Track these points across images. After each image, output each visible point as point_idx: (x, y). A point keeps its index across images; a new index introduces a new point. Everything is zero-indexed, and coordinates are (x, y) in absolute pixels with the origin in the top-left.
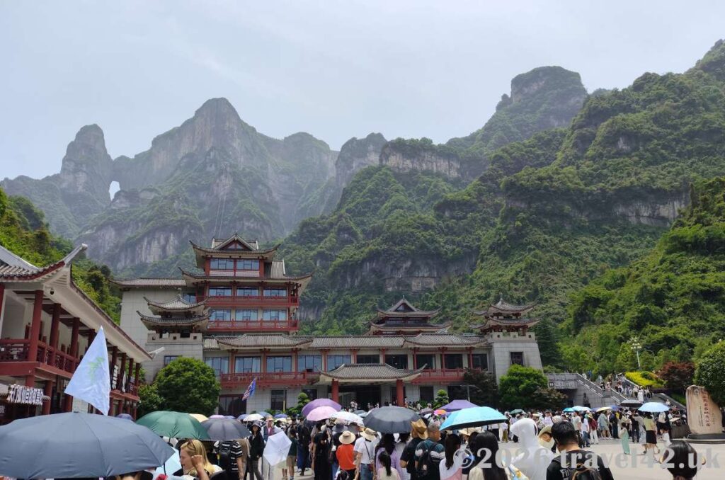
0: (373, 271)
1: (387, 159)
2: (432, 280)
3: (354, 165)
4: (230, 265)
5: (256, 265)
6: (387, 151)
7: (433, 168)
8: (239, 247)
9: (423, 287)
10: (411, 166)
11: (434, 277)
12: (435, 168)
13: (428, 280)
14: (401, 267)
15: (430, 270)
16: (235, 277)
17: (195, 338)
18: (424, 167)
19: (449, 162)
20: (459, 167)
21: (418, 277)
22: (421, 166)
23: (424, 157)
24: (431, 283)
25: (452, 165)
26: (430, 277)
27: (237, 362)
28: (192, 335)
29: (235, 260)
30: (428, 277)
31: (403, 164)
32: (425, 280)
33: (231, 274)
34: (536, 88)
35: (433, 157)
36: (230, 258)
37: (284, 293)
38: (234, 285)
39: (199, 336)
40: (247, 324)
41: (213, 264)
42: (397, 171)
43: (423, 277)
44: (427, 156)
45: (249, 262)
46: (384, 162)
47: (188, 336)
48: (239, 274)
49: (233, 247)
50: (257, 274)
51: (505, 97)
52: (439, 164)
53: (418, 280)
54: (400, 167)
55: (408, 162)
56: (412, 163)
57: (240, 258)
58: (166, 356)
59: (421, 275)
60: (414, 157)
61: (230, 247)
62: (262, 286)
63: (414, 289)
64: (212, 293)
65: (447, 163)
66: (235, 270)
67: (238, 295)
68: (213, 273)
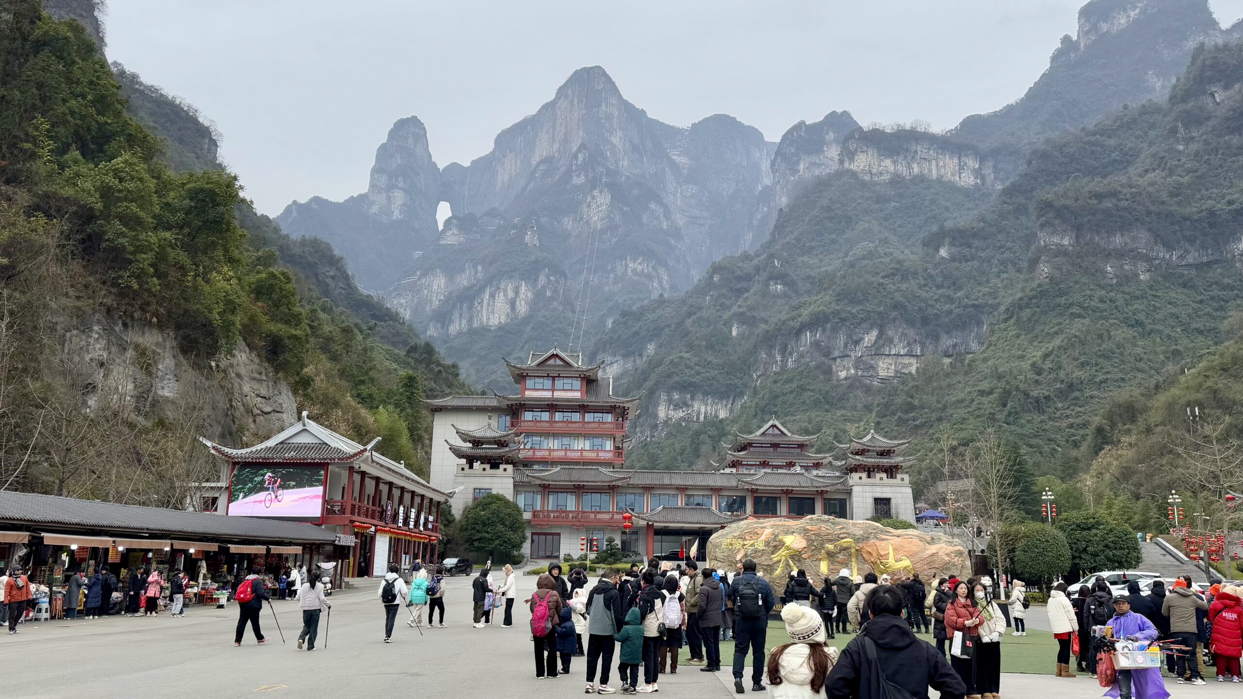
0: (816, 344)
1: (852, 159)
2: (913, 361)
3: (801, 167)
4: (548, 383)
5: (577, 384)
6: (852, 146)
7: (930, 171)
8: (559, 362)
9: (896, 372)
10: (892, 169)
11: (917, 356)
12: (934, 172)
13: (906, 360)
14: (863, 339)
15: (909, 344)
16: (553, 399)
17: (505, 470)
18: (916, 169)
19: (959, 159)
20: (977, 166)
21: (889, 355)
22: (909, 167)
23: (916, 152)
24: (910, 365)
25: (965, 164)
26: (910, 355)
27: (551, 497)
28: (502, 467)
29: (554, 378)
30: (905, 355)
31: (880, 166)
32: (900, 360)
33: (547, 394)
34: (1123, 21)
35: (931, 152)
36: (548, 376)
37: (609, 418)
38: (552, 407)
39: (510, 468)
40: (566, 453)
41: (529, 383)
42: (867, 178)
43: (898, 355)
44: (921, 149)
45: (570, 381)
46: (847, 165)
47: (498, 468)
48: (558, 394)
49: (551, 362)
50: (577, 395)
51: (1066, 39)
52: (941, 164)
53: (888, 360)
54: (874, 171)
55: (888, 163)
56: (895, 162)
57: (559, 376)
58: (474, 489)
59: (893, 352)
60: (898, 154)
61: (549, 362)
62: (583, 408)
63: (882, 374)
64: (528, 416)
65: (956, 161)
66: (553, 390)
67: (557, 420)
68: (528, 394)
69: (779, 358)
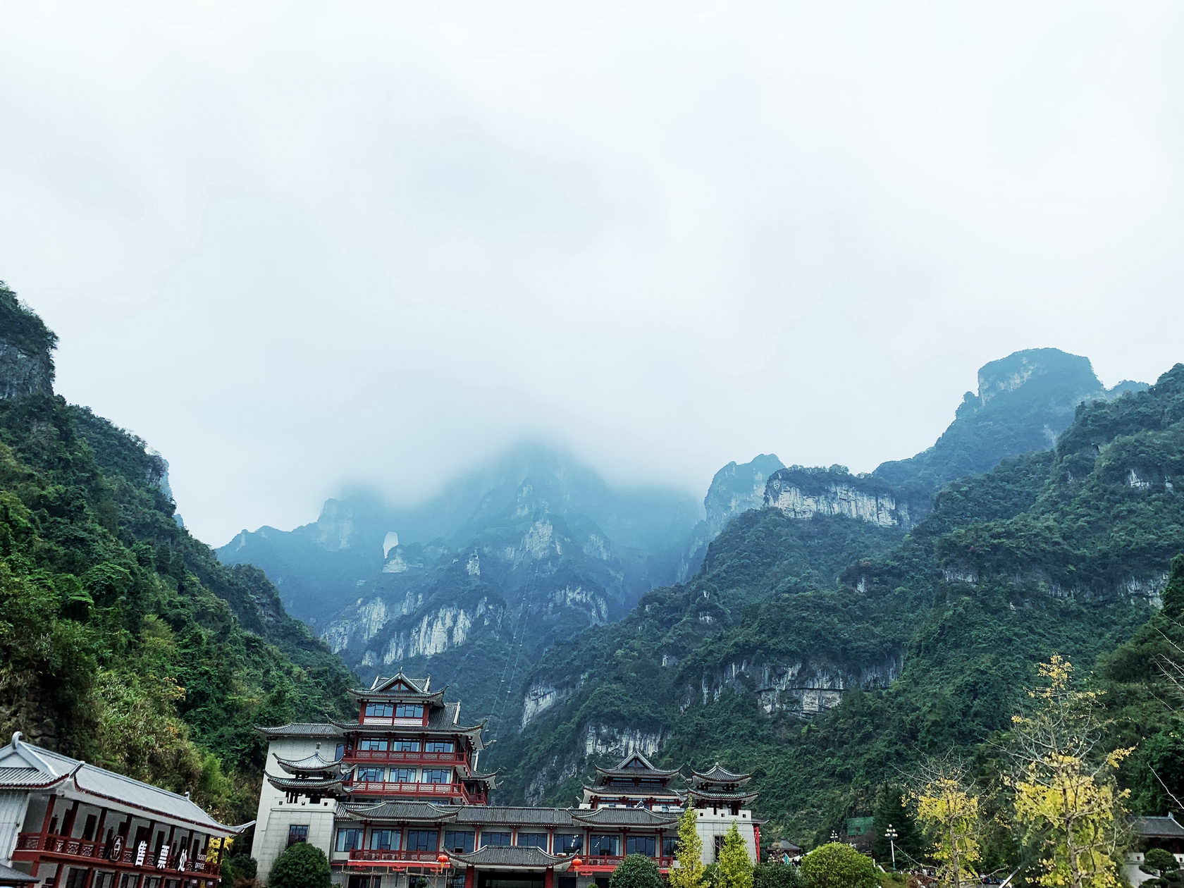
0: (740, 676)
1: (776, 498)
2: (836, 695)
3: (733, 503)
4: (389, 711)
5: (420, 711)
6: (776, 484)
7: (850, 511)
8: (403, 687)
9: (820, 706)
10: (814, 507)
11: (840, 690)
12: (854, 512)
13: (829, 695)
14: (786, 672)
15: (831, 679)
16: (393, 727)
17: (326, 804)
18: (837, 510)
19: (877, 501)
20: (893, 508)
21: (813, 689)
22: (831, 507)
23: (836, 493)
24: (834, 699)
25: (882, 505)
26: (832, 689)
27: (376, 836)
28: (323, 801)
29: (395, 705)
30: (828, 690)
31: (803, 504)
32: (824, 694)
33: (388, 722)
34: (1018, 381)
35: (850, 494)
36: (390, 703)
37: (451, 748)
38: (390, 736)
39: (332, 801)
40: (401, 787)
41: (369, 710)
42: (792, 515)
43: (822, 690)
44: (840, 491)
45: (412, 708)
46: (772, 503)
47: (319, 801)
48: (398, 722)
49: (396, 687)
50: (419, 723)
51: (968, 395)
52: (860, 504)
53: (812, 695)
54: (798, 510)
55: (810, 502)
56: (817, 502)
57: (401, 703)
58: (291, 826)
59: (816, 687)
60: (820, 495)
61: (393, 688)
62: (423, 738)
63: (806, 708)
64: (365, 745)
65: (873, 502)
66: (394, 717)
67: (395, 750)
68: (367, 721)
69: (705, 691)
